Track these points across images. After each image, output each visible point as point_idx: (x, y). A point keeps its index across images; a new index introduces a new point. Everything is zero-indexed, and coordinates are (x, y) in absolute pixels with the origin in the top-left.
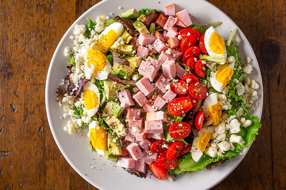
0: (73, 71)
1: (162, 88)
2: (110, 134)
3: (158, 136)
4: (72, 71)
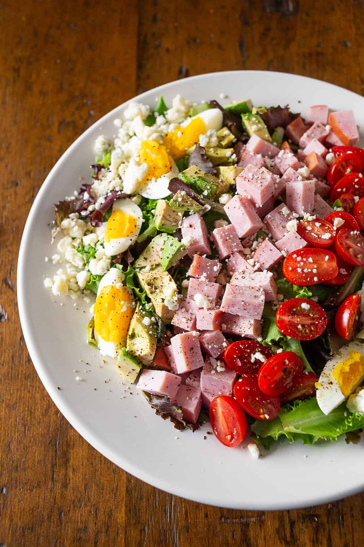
0: (103, 176)
1: (278, 226)
2: (141, 307)
3: (249, 326)
4: (100, 177)
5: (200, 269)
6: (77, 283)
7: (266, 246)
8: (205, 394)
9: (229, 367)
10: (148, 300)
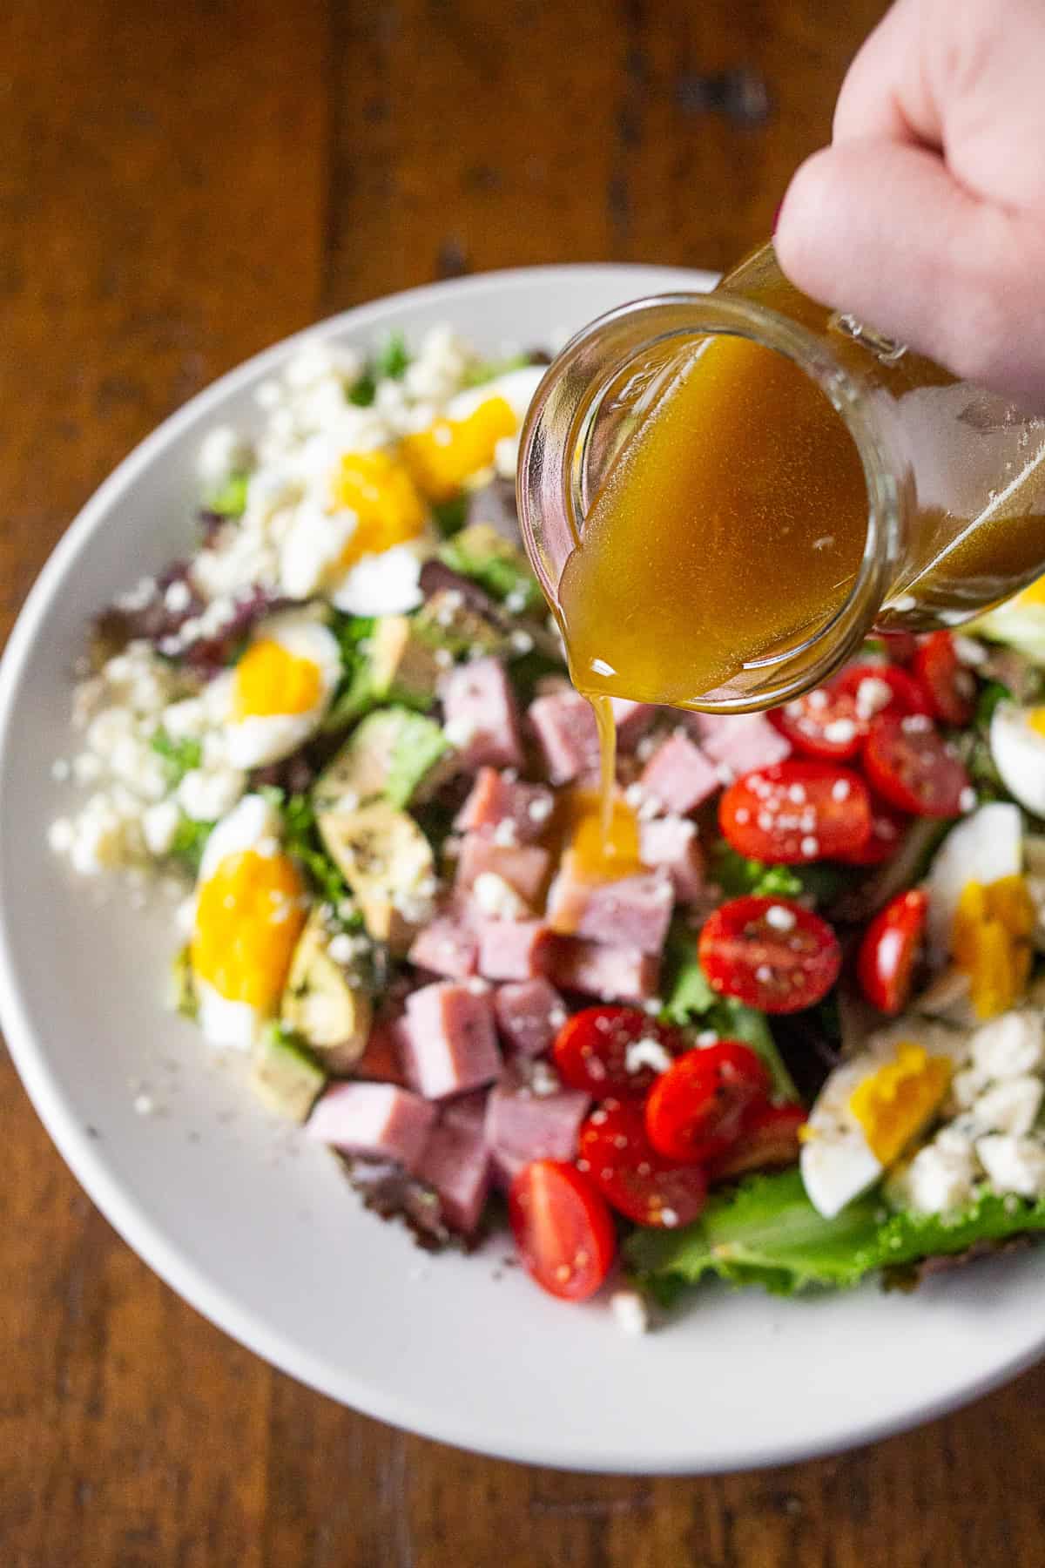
0: (226, 542)
3: (628, 970)
4: (218, 542)
5: (497, 810)
6: (144, 840)
8: (501, 1156)
9: (569, 1077)
10: (347, 890)
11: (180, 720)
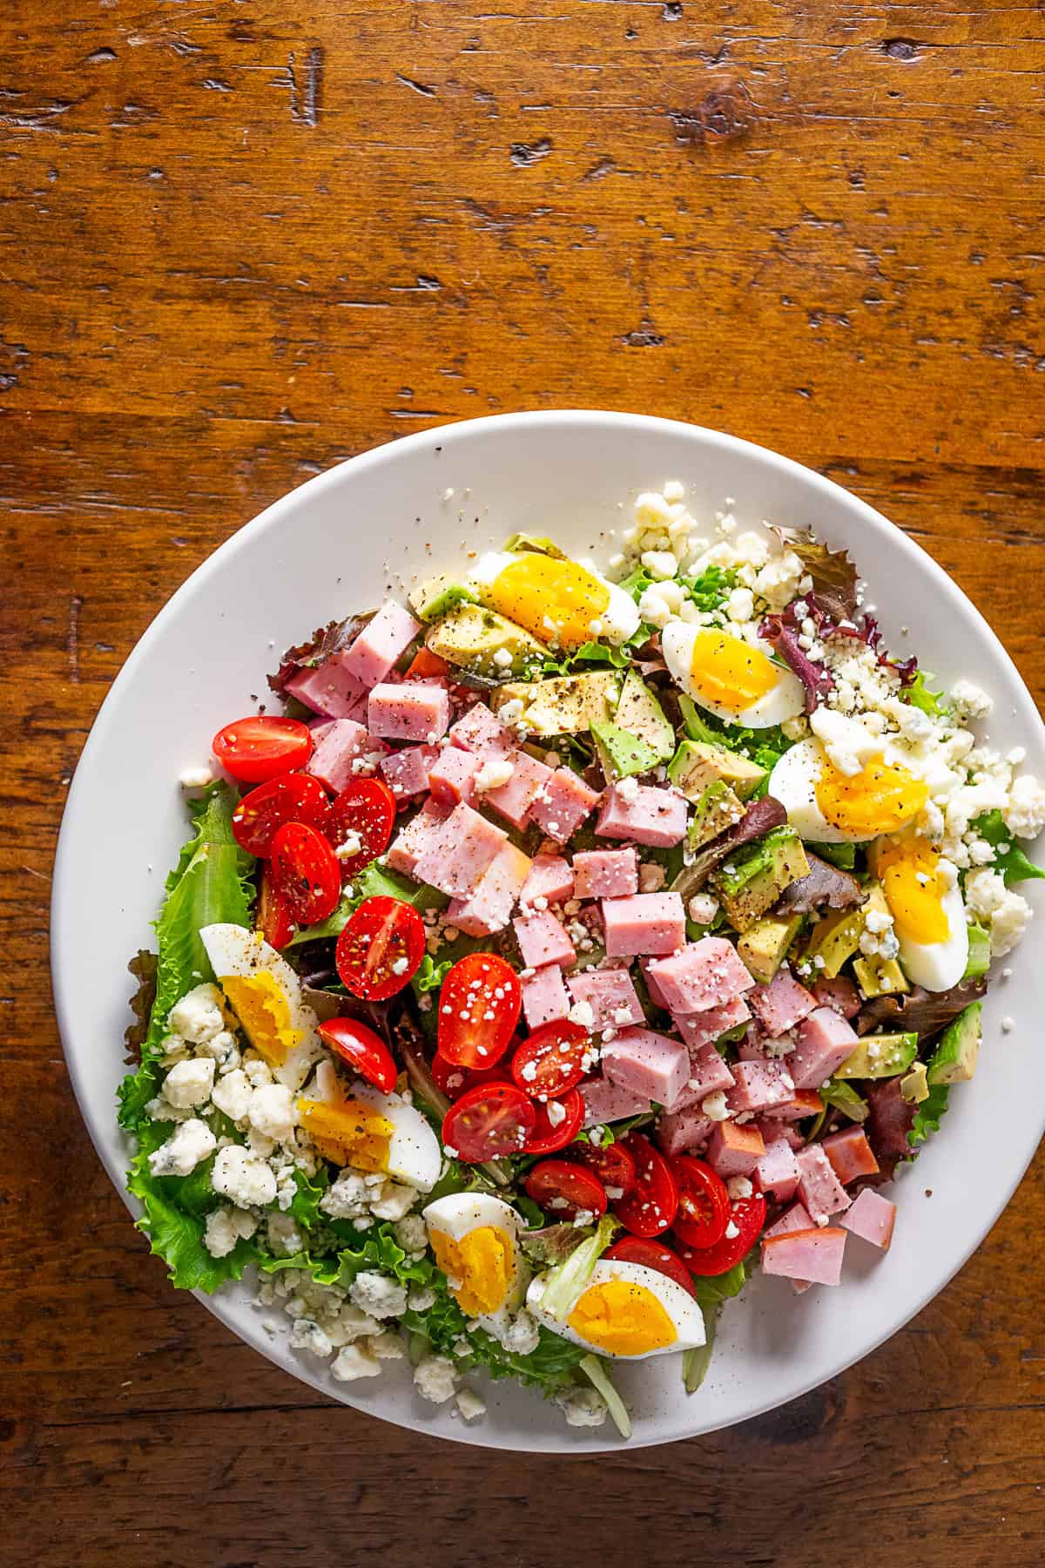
0: (882, 676)
1: (596, 986)
2: (541, 658)
3: (411, 847)
4: (883, 670)
5: (565, 794)
6: (656, 550)
7: (561, 943)
8: (329, 724)
9: (357, 783)
10: (549, 675)
11: (739, 602)
